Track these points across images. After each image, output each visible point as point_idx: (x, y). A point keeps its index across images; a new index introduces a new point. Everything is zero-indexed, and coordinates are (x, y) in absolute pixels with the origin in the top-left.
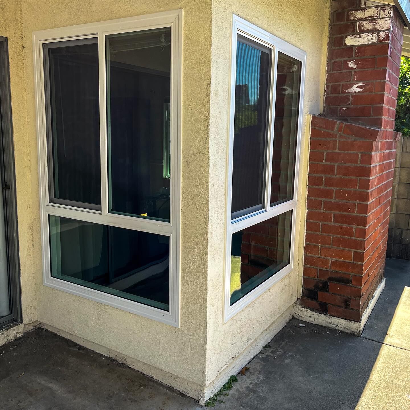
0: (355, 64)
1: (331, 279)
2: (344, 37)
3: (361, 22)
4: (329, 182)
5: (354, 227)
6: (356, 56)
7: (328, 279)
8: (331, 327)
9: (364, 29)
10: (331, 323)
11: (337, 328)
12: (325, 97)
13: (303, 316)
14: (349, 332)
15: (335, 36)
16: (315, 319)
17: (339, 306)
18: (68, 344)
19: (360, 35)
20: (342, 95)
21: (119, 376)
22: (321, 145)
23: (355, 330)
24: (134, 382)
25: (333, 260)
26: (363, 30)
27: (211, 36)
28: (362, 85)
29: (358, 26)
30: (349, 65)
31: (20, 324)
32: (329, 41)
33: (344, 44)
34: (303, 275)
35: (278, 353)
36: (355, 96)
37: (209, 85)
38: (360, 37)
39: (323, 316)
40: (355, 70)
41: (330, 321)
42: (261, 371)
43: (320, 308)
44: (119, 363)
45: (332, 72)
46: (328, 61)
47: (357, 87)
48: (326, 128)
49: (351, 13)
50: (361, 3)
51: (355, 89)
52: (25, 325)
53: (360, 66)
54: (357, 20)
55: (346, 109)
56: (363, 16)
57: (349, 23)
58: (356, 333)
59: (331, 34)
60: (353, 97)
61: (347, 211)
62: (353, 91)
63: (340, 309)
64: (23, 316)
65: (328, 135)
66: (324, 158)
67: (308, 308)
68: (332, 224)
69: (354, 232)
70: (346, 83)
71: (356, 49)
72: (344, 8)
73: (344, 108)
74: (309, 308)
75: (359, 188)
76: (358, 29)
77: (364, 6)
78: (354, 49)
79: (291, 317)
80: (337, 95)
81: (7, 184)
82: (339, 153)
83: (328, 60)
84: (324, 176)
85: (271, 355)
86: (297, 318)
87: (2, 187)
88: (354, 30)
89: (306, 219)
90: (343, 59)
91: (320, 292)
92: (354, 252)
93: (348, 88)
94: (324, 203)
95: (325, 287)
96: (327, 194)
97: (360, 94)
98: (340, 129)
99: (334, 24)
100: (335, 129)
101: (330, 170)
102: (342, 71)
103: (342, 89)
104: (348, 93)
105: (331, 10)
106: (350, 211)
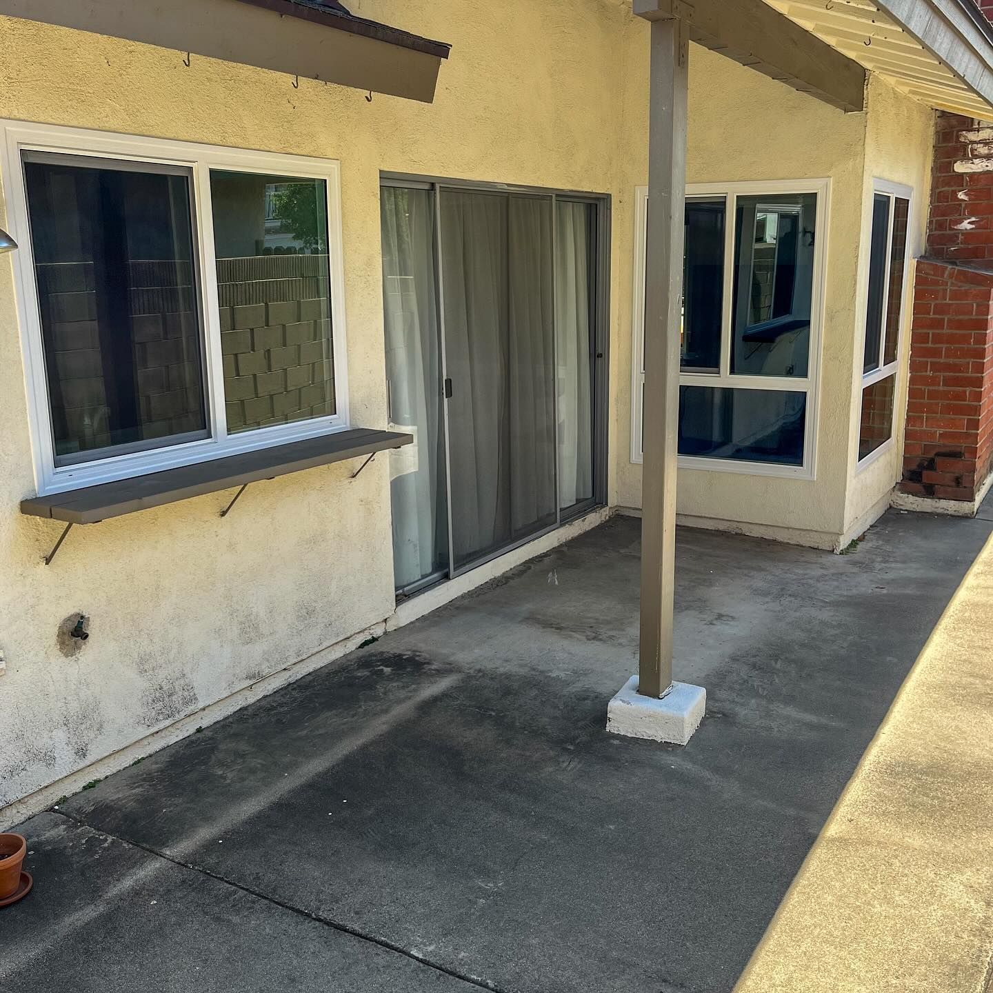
0: (967, 195)
1: (938, 454)
2: (952, 162)
3: (974, 145)
4: (938, 339)
5: (968, 390)
6: (967, 186)
7: (936, 455)
8: (938, 512)
9: (977, 154)
10: (938, 508)
11: (947, 512)
13: (903, 504)
14: (961, 514)
15: (941, 161)
16: (918, 506)
17: (949, 486)
19: (972, 160)
20: (948, 232)
22: (928, 295)
23: (967, 512)
25: (942, 431)
28: (974, 220)
29: (970, 149)
30: (959, 196)
31: (604, 508)
32: (933, 166)
33: (952, 171)
34: (903, 453)
36: (966, 234)
37: (858, 247)
38: (973, 163)
39: (928, 500)
40: (967, 203)
41: (937, 505)
43: (925, 491)
45: (936, 204)
46: (932, 190)
47: (969, 223)
48: (935, 275)
49: (961, 134)
50: (974, 122)
51: (966, 225)
52: (611, 508)
53: (973, 197)
54: (969, 142)
55: (954, 250)
56: (975, 137)
57: (959, 146)
58: (969, 515)
59: (936, 157)
60: (963, 234)
61: (960, 371)
62: (963, 228)
63: (949, 489)
65: (936, 283)
66: (932, 311)
67: (909, 493)
68: (941, 388)
69: (968, 396)
70: (955, 217)
71: (968, 176)
72: (952, 127)
73: (952, 249)
75: (973, 344)
76: (970, 153)
77: (977, 127)
78: (965, 177)
79: (888, 507)
80: (943, 232)
82: (950, 304)
84: (931, 332)
86: (896, 507)
88: (965, 154)
89: (908, 385)
90: (951, 189)
91: (925, 473)
92: (968, 419)
93: (957, 224)
94: (931, 365)
95: (931, 465)
96: (935, 353)
97: (973, 231)
98: (951, 276)
99: (939, 145)
100: (945, 276)
101: (938, 324)
102: (950, 203)
103: (950, 225)
104: (957, 230)
105: (936, 128)
106: (963, 372)
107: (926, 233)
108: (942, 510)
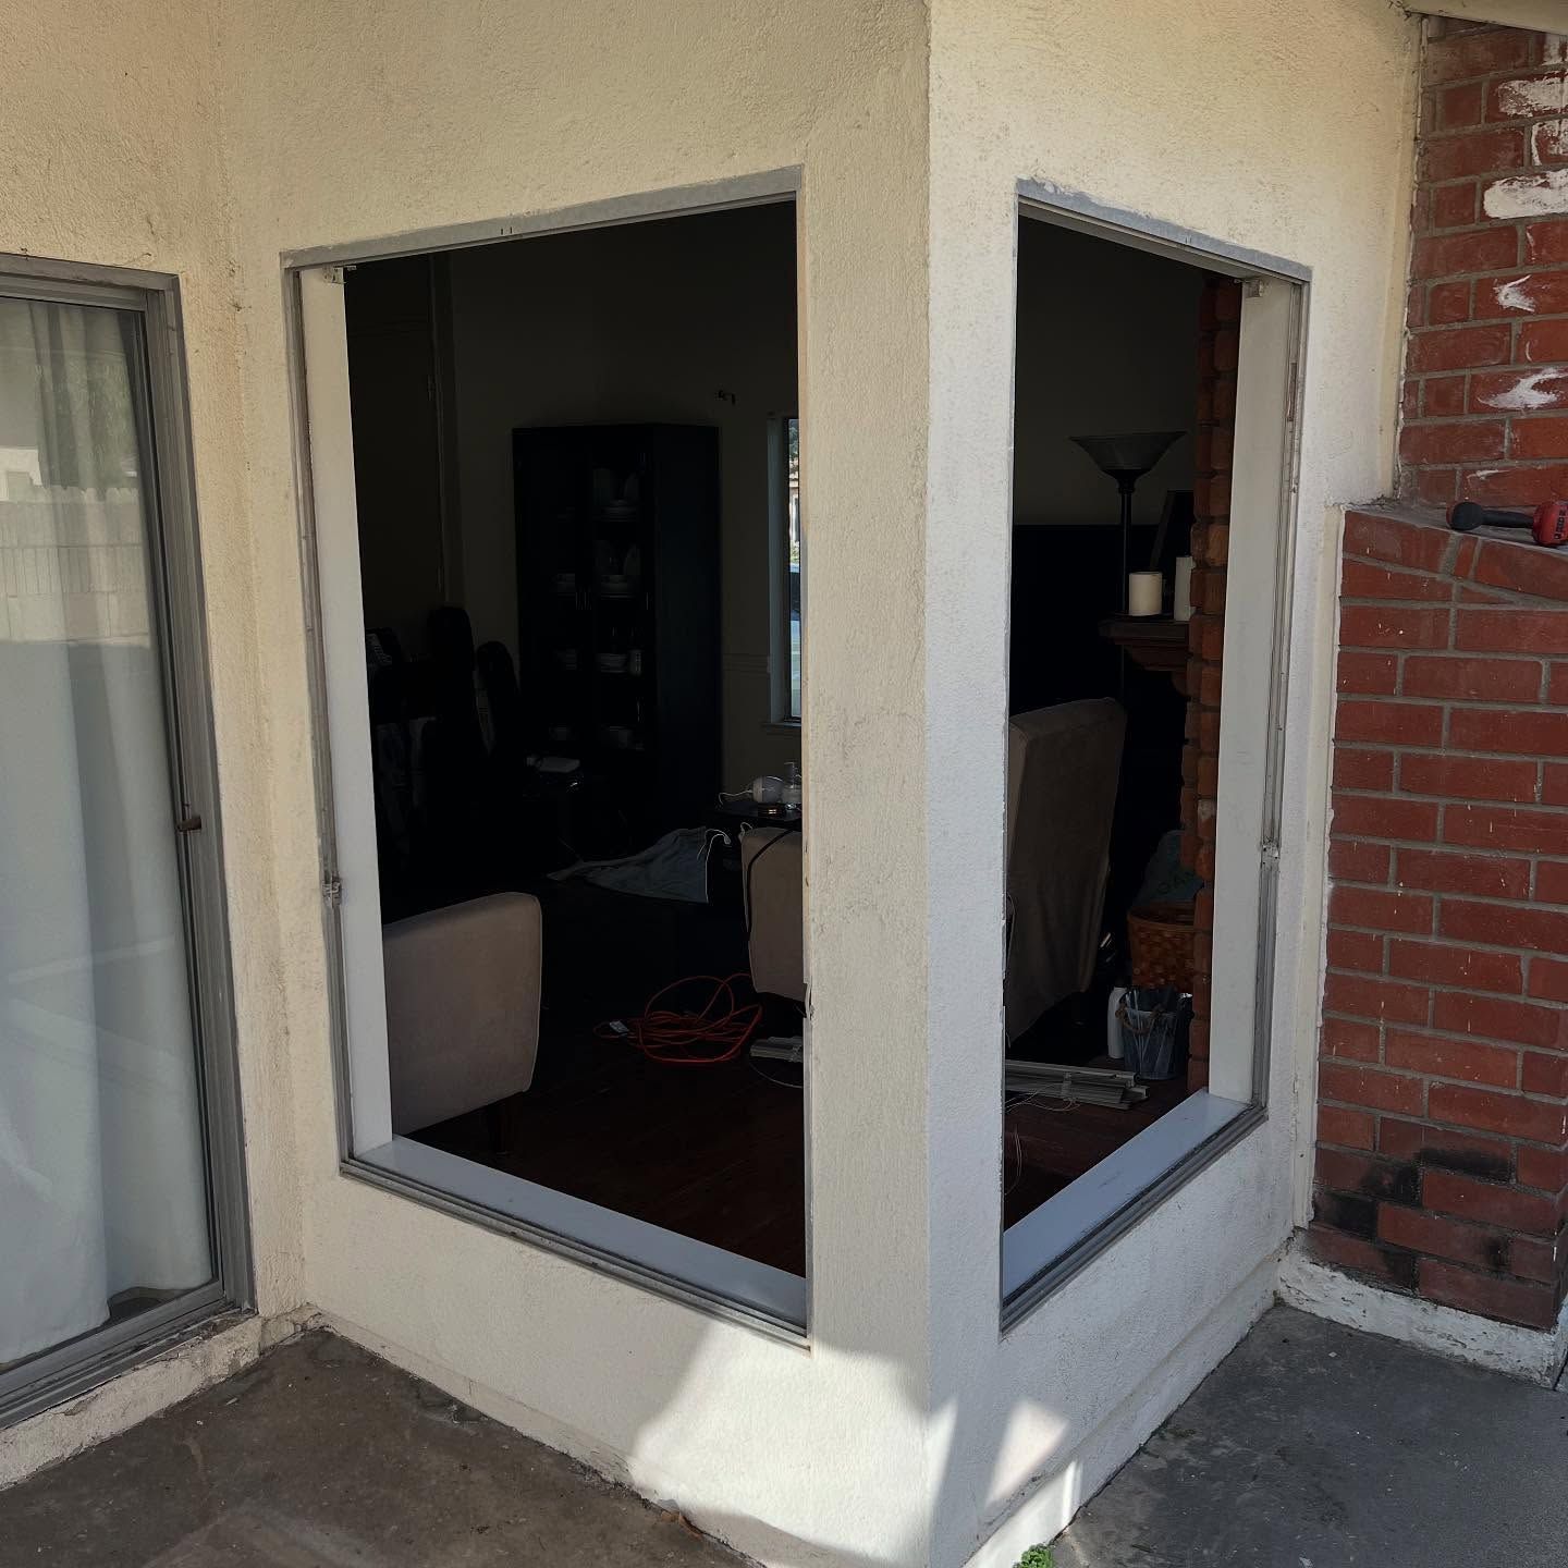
0: (1527, 294)
1: (1432, 1158)
2: (1478, 186)
3: (1549, 123)
4: (1420, 775)
5: (1526, 956)
6: (1527, 263)
7: (1419, 1157)
8: (1431, 1346)
9: (1561, 152)
10: (1431, 1332)
11: (1458, 1351)
12: (1399, 431)
13: (1319, 1299)
14: (1506, 1368)
15: (1441, 184)
16: (1368, 1312)
17: (1465, 1265)
18: (418, 1397)
19: (1543, 176)
20: (1473, 419)
21: (603, 1535)
22: (1384, 628)
23: (1531, 1364)
24: (660, 1560)
25: (1438, 1081)
26: (1559, 155)
27: (926, 265)
28: (1553, 376)
29: (1537, 140)
30: (1501, 298)
31: (247, 1319)
32: (1415, 205)
33: (1476, 216)
34: (1315, 1139)
35: (1217, 1452)
36: (1529, 424)
38: (1546, 185)
39: (1403, 1301)
40: (1528, 319)
41: (1428, 1322)
42: (1146, 1528)
43: (1386, 1269)
44: (603, 1480)
45: (1428, 328)
46: (1413, 282)
47: (1534, 388)
48: (1406, 562)
49: (1506, 90)
50: (1546, 47)
51: (1526, 395)
52: (266, 1321)
53: (1549, 299)
54: (1531, 115)
55: (1488, 477)
56: (1554, 98)
57: (1499, 131)
58: (1537, 1376)
59: (1423, 173)
60: (1515, 425)
61: (1495, 891)
62: (1517, 404)
63: (1468, 1278)
64: (259, 1289)
65: (1411, 589)
66: (1399, 680)
67: (1336, 1266)
68: (1433, 940)
69: (1525, 975)
70: (1489, 370)
71: (1529, 231)
72: (1475, 70)
73: (1479, 474)
74: (1341, 1266)
75: (1542, 797)
76: (1535, 151)
77: (1559, 61)
78: (1520, 233)
79: (1270, 1301)
80: (1452, 420)
81: (189, 813)
82: (1456, 661)
83: (1413, 280)
84: (1396, 751)
85: (1186, 1461)
86: (1294, 1304)
87: (175, 821)
88: (1521, 156)
89: (1325, 920)
90: (1474, 277)
91: (1384, 1207)
92: (1527, 1055)
93: (1497, 392)
94: (1399, 859)
95: (1405, 1187)
96: (1413, 823)
97: (1551, 414)
98: (1461, 567)
99: (1437, 133)
100: (1442, 565)
101: (1419, 726)
102: (1472, 324)
103: (1472, 399)
104: (1494, 410)
105: (1424, 76)
106: (1506, 894)
107: (1397, 423)
108: (1448, 1343)
